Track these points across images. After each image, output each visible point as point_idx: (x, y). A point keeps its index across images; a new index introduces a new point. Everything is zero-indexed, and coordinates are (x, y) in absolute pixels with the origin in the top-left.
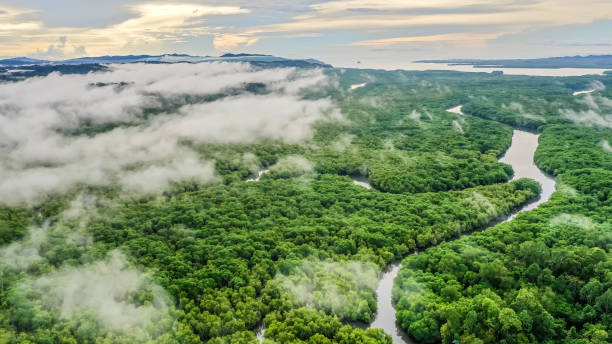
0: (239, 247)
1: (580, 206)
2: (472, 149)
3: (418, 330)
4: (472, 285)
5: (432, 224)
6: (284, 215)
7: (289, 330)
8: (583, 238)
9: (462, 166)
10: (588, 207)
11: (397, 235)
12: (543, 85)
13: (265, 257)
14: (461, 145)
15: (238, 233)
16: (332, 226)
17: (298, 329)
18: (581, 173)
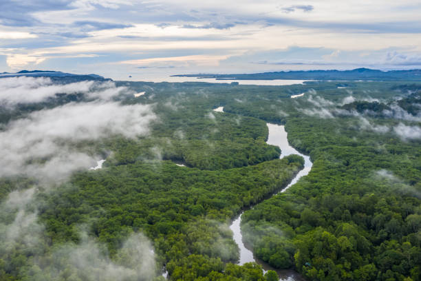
0: (120, 217)
1: (336, 170)
2: (247, 137)
3: (278, 260)
4: (299, 226)
5: (248, 189)
6: (139, 191)
7: (191, 272)
8: (350, 190)
9: (248, 149)
10: (341, 171)
11: (230, 199)
12: (270, 92)
13: (144, 223)
14: (238, 134)
15: (112, 208)
16: (182, 196)
17: (196, 269)
18: (327, 149)
